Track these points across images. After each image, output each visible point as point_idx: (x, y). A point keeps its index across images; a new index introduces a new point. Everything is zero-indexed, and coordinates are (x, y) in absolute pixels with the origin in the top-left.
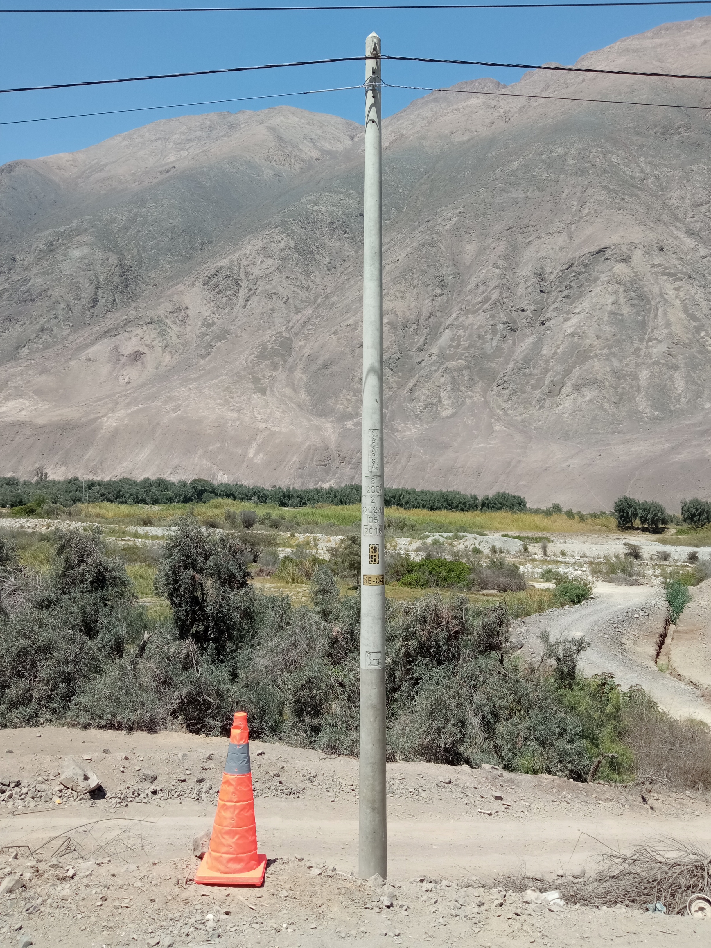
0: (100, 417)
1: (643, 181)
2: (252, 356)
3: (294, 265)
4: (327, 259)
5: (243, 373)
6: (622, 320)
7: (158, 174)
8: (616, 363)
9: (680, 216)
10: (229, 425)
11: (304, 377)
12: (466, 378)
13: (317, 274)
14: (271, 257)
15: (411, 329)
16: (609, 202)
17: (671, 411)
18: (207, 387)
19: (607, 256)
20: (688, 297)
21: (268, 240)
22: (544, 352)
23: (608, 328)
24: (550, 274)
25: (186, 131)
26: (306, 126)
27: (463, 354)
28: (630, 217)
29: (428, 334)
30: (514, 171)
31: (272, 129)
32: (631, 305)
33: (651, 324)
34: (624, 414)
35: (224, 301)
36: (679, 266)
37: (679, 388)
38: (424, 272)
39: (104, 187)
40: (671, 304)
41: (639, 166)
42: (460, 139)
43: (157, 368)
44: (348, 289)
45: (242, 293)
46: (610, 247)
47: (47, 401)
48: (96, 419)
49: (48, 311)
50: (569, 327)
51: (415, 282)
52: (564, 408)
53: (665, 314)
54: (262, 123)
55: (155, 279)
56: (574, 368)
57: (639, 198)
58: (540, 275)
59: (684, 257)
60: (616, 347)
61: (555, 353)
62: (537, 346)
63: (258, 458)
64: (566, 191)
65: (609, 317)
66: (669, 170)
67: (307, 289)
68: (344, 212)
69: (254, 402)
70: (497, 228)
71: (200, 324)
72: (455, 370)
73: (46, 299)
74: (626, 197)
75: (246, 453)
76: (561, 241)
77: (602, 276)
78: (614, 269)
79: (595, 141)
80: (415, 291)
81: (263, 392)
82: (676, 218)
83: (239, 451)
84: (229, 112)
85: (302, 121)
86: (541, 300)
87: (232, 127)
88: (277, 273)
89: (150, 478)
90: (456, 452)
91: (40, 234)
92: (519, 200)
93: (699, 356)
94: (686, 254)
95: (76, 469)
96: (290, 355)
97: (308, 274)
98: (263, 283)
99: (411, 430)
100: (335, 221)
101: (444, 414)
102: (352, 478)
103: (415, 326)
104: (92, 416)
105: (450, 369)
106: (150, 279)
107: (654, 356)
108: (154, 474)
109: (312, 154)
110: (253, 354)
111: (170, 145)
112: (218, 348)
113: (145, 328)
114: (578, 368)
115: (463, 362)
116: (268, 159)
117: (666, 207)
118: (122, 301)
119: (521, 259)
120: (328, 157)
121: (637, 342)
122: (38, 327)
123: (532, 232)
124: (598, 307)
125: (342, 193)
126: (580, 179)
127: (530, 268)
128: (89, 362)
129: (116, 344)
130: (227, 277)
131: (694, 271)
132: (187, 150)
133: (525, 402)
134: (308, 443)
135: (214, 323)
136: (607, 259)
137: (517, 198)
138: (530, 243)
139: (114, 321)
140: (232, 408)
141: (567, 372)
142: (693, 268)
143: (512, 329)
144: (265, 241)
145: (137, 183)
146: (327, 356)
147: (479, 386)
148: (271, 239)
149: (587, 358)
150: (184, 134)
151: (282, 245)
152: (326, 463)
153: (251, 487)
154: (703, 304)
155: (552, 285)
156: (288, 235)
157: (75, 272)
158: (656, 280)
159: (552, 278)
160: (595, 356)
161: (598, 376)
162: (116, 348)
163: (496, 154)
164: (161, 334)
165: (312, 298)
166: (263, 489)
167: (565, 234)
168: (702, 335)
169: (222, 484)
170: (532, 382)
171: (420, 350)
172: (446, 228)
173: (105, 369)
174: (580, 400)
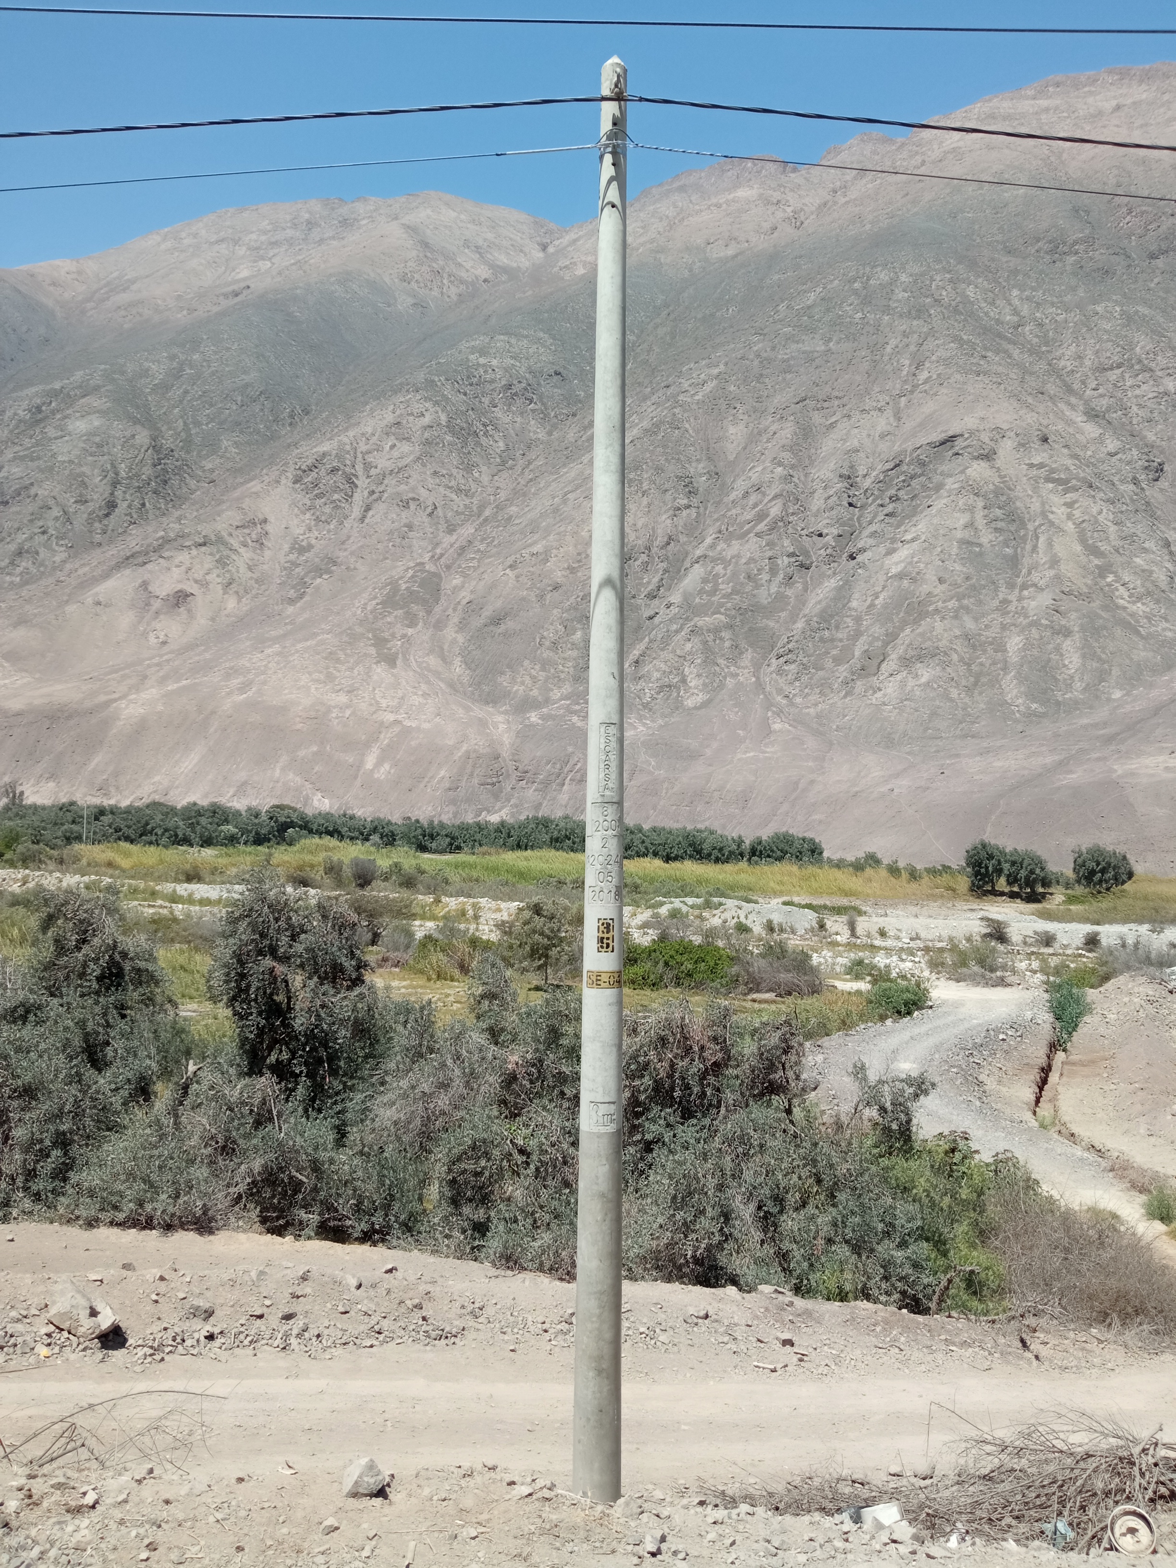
0: (115, 700)
1: (1016, 328)
2: (374, 602)
3: (445, 453)
4: (501, 444)
5: (359, 630)
6: (981, 554)
7: (221, 298)
8: (969, 624)
9: (1075, 386)
10: (334, 715)
11: (461, 639)
12: (727, 644)
13: (484, 469)
14: (408, 439)
15: (638, 563)
16: (961, 362)
17: (1058, 703)
18: (297, 651)
19: (956, 449)
20: (1086, 518)
21: (403, 411)
22: (854, 604)
23: (958, 567)
24: (865, 476)
25: (269, 228)
26: (469, 226)
27: (722, 605)
28: (995, 386)
29: (666, 571)
30: (809, 307)
31: (411, 229)
32: (995, 529)
33: (1026, 561)
34: (982, 706)
35: (327, 509)
36: (1073, 467)
37: (1070, 666)
38: (659, 470)
39: (130, 317)
40: (1060, 529)
41: (1010, 304)
42: (722, 254)
43: (213, 619)
44: (534, 494)
45: (359, 497)
46: (962, 435)
47: (26, 671)
48: (107, 704)
49: (31, 521)
50: (896, 562)
51: (645, 486)
52: (885, 695)
53: (1050, 544)
54: (396, 218)
55: (212, 471)
56: (902, 629)
57: (1010, 357)
58: (849, 479)
59: (1081, 453)
60: (969, 597)
61: (872, 605)
62: (842, 594)
63: (382, 770)
64: (893, 342)
65: (960, 548)
66: (1059, 311)
67: (467, 493)
68: (529, 368)
69: (375, 677)
70: (778, 400)
71: (286, 547)
72: (709, 631)
73: (28, 500)
74: (989, 354)
75: (362, 762)
76: (882, 423)
77: (949, 481)
78: (969, 471)
79: (940, 261)
80: (645, 501)
81: (391, 661)
82: (1070, 390)
83: (350, 759)
84: (340, 199)
85: (463, 217)
86: (850, 519)
87: (346, 223)
88: (418, 466)
89: (199, 802)
90: (710, 765)
91: (20, 394)
92: (816, 355)
93: (1103, 614)
94: (1085, 448)
95: (73, 786)
96: (437, 601)
97: (469, 468)
98: (394, 482)
99: (635, 728)
100: (515, 382)
101: (690, 703)
102: (538, 806)
103: (644, 558)
104: (103, 698)
105: (701, 629)
106: (204, 471)
107: (1031, 614)
108: (206, 796)
109: (478, 272)
110: (375, 598)
111: (241, 251)
112: (317, 589)
113: (194, 552)
114: (908, 631)
115: (722, 617)
116: (404, 279)
117: (1054, 371)
118: (155, 507)
119: (819, 451)
120: (504, 278)
121: (1003, 589)
122: (13, 547)
123: (836, 408)
124: (942, 532)
125: (526, 337)
126: (915, 323)
127: (832, 466)
128: (98, 608)
129: (145, 578)
130: (334, 470)
131: (1098, 475)
132: (270, 259)
133: (822, 685)
134: (465, 747)
135: (310, 547)
136: (957, 454)
137: (812, 352)
138: (832, 426)
139: (143, 539)
140: (339, 687)
141: (891, 637)
142: (1096, 471)
143: (802, 566)
144: (398, 412)
145: (185, 312)
146: (499, 604)
147: (749, 655)
148: (409, 409)
149: (922, 615)
150: (265, 232)
151: (427, 420)
152: (495, 780)
153: (369, 819)
154: (1111, 529)
155: (868, 495)
156: (437, 403)
157: (78, 457)
158: (1036, 489)
159: (867, 483)
160: (937, 611)
161: (940, 644)
162: (145, 585)
163: (779, 279)
164: (222, 563)
165: (475, 509)
166: (389, 823)
167: (889, 412)
168: (1109, 580)
169: (320, 814)
170: (834, 652)
171: (652, 596)
172: (697, 398)
173: (126, 620)
174: (911, 683)
